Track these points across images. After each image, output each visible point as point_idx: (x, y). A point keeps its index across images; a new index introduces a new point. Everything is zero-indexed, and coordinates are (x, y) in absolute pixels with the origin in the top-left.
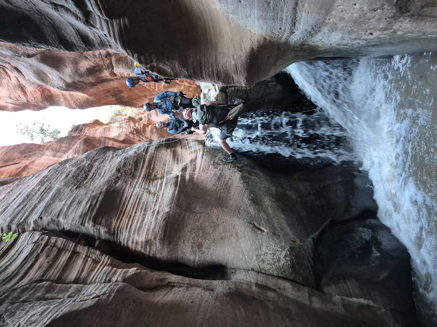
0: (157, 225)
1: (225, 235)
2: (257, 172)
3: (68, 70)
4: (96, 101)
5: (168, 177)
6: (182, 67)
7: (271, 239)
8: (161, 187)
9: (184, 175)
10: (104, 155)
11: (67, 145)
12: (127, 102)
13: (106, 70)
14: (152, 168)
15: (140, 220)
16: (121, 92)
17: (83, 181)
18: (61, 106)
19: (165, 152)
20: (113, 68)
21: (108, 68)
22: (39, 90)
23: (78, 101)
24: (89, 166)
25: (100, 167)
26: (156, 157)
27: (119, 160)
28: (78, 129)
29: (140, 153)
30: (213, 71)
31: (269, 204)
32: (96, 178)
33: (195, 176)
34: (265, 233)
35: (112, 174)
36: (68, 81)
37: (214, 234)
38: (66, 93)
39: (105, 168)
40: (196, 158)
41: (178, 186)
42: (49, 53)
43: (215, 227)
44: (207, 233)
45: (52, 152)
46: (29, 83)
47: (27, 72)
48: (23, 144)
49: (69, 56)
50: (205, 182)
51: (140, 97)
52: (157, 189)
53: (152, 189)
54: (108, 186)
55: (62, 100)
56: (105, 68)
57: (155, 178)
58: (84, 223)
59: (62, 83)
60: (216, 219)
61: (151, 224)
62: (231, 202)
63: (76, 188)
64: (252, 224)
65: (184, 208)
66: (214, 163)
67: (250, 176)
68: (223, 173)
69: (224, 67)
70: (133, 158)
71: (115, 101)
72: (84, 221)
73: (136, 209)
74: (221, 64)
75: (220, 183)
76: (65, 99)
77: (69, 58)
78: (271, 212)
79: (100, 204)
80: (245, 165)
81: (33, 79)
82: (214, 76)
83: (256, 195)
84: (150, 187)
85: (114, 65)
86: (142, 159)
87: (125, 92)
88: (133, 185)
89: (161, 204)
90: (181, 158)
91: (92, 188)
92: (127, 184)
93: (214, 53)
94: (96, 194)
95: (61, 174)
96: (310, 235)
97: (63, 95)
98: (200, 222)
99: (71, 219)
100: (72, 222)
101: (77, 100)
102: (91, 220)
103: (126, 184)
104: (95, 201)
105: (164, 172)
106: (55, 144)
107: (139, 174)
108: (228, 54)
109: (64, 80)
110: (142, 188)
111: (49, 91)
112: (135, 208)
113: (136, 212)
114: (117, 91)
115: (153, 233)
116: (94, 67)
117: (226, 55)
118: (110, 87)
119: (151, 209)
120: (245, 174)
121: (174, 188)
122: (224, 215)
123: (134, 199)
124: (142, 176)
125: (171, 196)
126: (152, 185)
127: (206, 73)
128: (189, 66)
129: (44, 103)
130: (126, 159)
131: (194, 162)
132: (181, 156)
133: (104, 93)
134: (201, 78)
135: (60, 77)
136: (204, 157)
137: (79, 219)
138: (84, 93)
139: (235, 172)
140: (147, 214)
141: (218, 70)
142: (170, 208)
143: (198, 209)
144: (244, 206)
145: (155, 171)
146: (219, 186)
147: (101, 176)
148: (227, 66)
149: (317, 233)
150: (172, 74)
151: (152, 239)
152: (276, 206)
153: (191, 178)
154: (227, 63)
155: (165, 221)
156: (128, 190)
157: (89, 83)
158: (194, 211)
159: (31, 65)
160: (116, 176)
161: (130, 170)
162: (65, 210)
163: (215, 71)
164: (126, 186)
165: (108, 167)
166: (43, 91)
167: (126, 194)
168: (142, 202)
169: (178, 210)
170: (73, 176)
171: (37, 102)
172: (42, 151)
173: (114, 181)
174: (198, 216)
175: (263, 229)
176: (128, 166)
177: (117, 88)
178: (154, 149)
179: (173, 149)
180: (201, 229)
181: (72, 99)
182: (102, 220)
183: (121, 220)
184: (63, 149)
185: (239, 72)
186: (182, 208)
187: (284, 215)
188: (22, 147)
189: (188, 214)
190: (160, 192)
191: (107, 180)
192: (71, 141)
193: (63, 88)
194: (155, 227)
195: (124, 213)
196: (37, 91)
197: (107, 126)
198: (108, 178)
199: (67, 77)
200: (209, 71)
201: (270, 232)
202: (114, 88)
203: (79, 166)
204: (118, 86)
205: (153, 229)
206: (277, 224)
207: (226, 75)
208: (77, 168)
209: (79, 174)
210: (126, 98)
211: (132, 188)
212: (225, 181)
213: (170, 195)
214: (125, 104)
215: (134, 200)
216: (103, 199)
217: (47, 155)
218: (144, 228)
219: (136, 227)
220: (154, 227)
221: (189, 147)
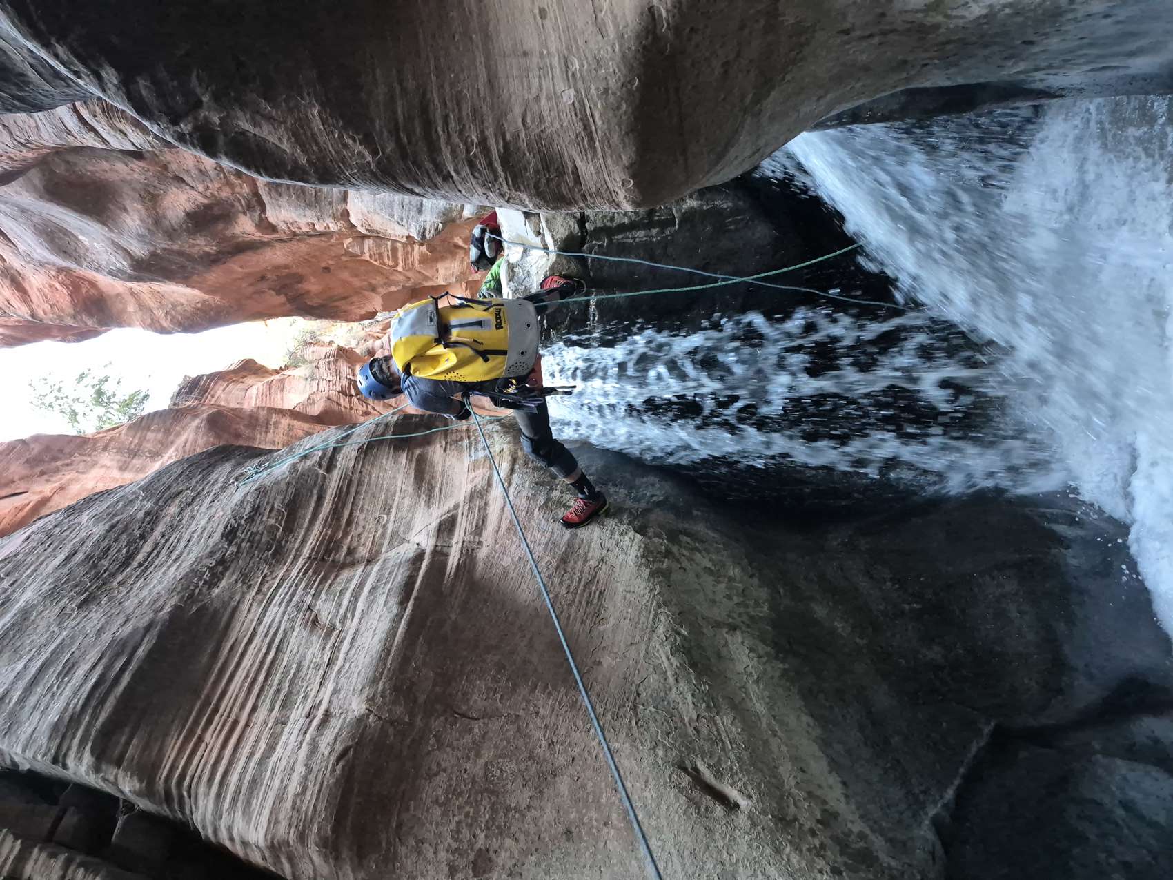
0: (311, 778)
1: (581, 820)
2: (700, 528)
3: (133, 219)
4: (231, 307)
5: (392, 553)
6: (345, 128)
7: (768, 851)
8: (356, 600)
9: (445, 550)
10: (204, 478)
11: (160, 436)
12: (322, 306)
13: (245, 213)
14: (344, 521)
15: (262, 745)
16: (300, 279)
17: (113, 575)
18: (129, 325)
19: (391, 461)
20: (264, 210)
21: (249, 208)
22: (62, 283)
23: (179, 308)
24: (148, 519)
25: (180, 521)
26: (360, 483)
27: (238, 496)
28: (195, 387)
29: (310, 469)
30: (483, 142)
31: (750, 669)
32: (156, 562)
33: (482, 553)
34: (742, 820)
35: (209, 550)
36: (139, 254)
37: (537, 814)
38: (142, 288)
39: (195, 522)
40: (489, 484)
41: (411, 601)
42: (67, 170)
43: (544, 778)
44: (508, 809)
45: (118, 457)
46: (29, 262)
47: (19, 232)
48: (36, 439)
49: (129, 178)
50: (513, 575)
51: (357, 292)
52: (342, 611)
53: (325, 609)
54: (180, 600)
55: (131, 308)
56: (240, 208)
57: (349, 559)
58: (65, 756)
59: (121, 260)
60: (544, 744)
61: (290, 775)
62: (607, 661)
63: (80, 607)
64: (685, 770)
65: (422, 698)
66: (548, 500)
67: (675, 549)
68: (578, 541)
69: (533, 121)
70: (285, 487)
71: (284, 304)
72: (64, 748)
73: (258, 696)
74: (517, 111)
75: (566, 577)
76: (141, 306)
77: (130, 183)
78: (760, 708)
79: (134, 676)
80: (658, 504)
81: (39, 250)
82: (490, 164)
83: (696, 629)
84: (319, 602)
85: (265, 198)
86: (315, 492)
87: (313, 280)
88: (269, 589)
89: (343, 680)
90: (442, 484)
91: (130, 604)
92: (249, 587)
93: (480, 58)
94: (135, 630)
95: (56, 548)
96: (922, 805)
97: (133, 294)
98: (481, 762)
99: (23, 737)
100: (24, 751)
101: (174, 306)
102: (90, 745)
103: (245, 586)
104: (118, 665)
105: (384, 534)
106: (127, 435)
107: (297, 545)
108: (541, 53)
109: (126, 250)
110: (293, 604)
111: (93, 284)
112: (256, 691)
113: (254, 709)
114: (288, 276)
115: (295, 813)
116: (208, 207)
117: (535, 60)
118: (264, 265)
119: (305, 698)
120: (656, 540)
121: (395, 611)
122: (579, 723)
123: (260, 650)
124: (306, 552)
125: (379, 646)
126: (327, 593)
127: (453, 152)
128: (373, 122)
129: (82, 320)
130: (261, 491)
131: (481, 498)
132: (443, 476)
133: (251, 285)
134: (439, 180)
135: (113, 243)
136: (516, 478)
137: (50, 739)
138: (193, 287)
139: (623, 534)
140: (292, 719)
141: (508, 137)
142: (371, 699)
143: (478, 700)
144: (653, 679)
145: (354, 532)
146: (564, 590)
147: (174, 556)
148: (545, 114)
149: (950, 794)
150: (303, 160)
151: (291, 843)
152: (778, 674)
153: (464, 562)
154: (543, 101)
155: (341, 764)
156: (249, 611)
157: (201, 257)
158: (464, 708)
159: (23, 211)
160: (218, 556)
161: (269, 532)
162: (15, 699)
163: (492, 142)
164: (243, 597)
165: (203, 522)
166: (75, 285)
167: (238, 627)
168: (285, 662)
169: (399, 710)
170: (87, 557)
171: (59, 317)
172: (90, 455)
173: (206, 577)
174: (476, 730)
175: (733, 794)
176: (265, 519)
177: (286, 267)
178: (354, 454)
179: (418, 452)
180: (486, 790)
181: (161, 306)
182: (128, 743)
183: (200, 739)
184: (148, 446)
185: (601, 143)
186: (415, 701)
187: (812, 716)
188: (32, 446)
189: (436, 724)
190: (348, 622)
191: (186, 575)
192: (172, 424)
193: (126, 273)
194: (305, 789)
195: (216, 710)
196: (58, 285)
197: (278, 377)
198: (193, 564)
199: (131, 241)
200: (465, 144)
201: (763, 812)
202: (277, 268)
203: (116, 519)
204: (288, 260)
205: (297, 795)
206: (789, 766)
207: (543, 159)
208: (107, 527)
209: (109, 549)
210: (317, 295)
211: (263, 600)
212: (587, 569)
213: (377, 638)
214: (317, 311)
215: (257, 654)
216: (150, 654)
217: (102, 466)
218: (268, 786)
219: (241, 779)
220: (299, 789)
221: (470, 444)
